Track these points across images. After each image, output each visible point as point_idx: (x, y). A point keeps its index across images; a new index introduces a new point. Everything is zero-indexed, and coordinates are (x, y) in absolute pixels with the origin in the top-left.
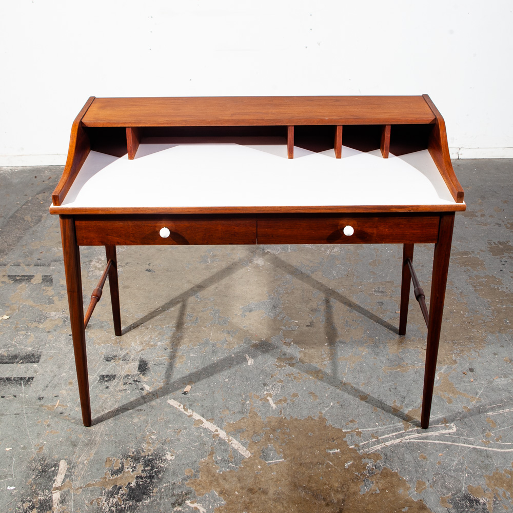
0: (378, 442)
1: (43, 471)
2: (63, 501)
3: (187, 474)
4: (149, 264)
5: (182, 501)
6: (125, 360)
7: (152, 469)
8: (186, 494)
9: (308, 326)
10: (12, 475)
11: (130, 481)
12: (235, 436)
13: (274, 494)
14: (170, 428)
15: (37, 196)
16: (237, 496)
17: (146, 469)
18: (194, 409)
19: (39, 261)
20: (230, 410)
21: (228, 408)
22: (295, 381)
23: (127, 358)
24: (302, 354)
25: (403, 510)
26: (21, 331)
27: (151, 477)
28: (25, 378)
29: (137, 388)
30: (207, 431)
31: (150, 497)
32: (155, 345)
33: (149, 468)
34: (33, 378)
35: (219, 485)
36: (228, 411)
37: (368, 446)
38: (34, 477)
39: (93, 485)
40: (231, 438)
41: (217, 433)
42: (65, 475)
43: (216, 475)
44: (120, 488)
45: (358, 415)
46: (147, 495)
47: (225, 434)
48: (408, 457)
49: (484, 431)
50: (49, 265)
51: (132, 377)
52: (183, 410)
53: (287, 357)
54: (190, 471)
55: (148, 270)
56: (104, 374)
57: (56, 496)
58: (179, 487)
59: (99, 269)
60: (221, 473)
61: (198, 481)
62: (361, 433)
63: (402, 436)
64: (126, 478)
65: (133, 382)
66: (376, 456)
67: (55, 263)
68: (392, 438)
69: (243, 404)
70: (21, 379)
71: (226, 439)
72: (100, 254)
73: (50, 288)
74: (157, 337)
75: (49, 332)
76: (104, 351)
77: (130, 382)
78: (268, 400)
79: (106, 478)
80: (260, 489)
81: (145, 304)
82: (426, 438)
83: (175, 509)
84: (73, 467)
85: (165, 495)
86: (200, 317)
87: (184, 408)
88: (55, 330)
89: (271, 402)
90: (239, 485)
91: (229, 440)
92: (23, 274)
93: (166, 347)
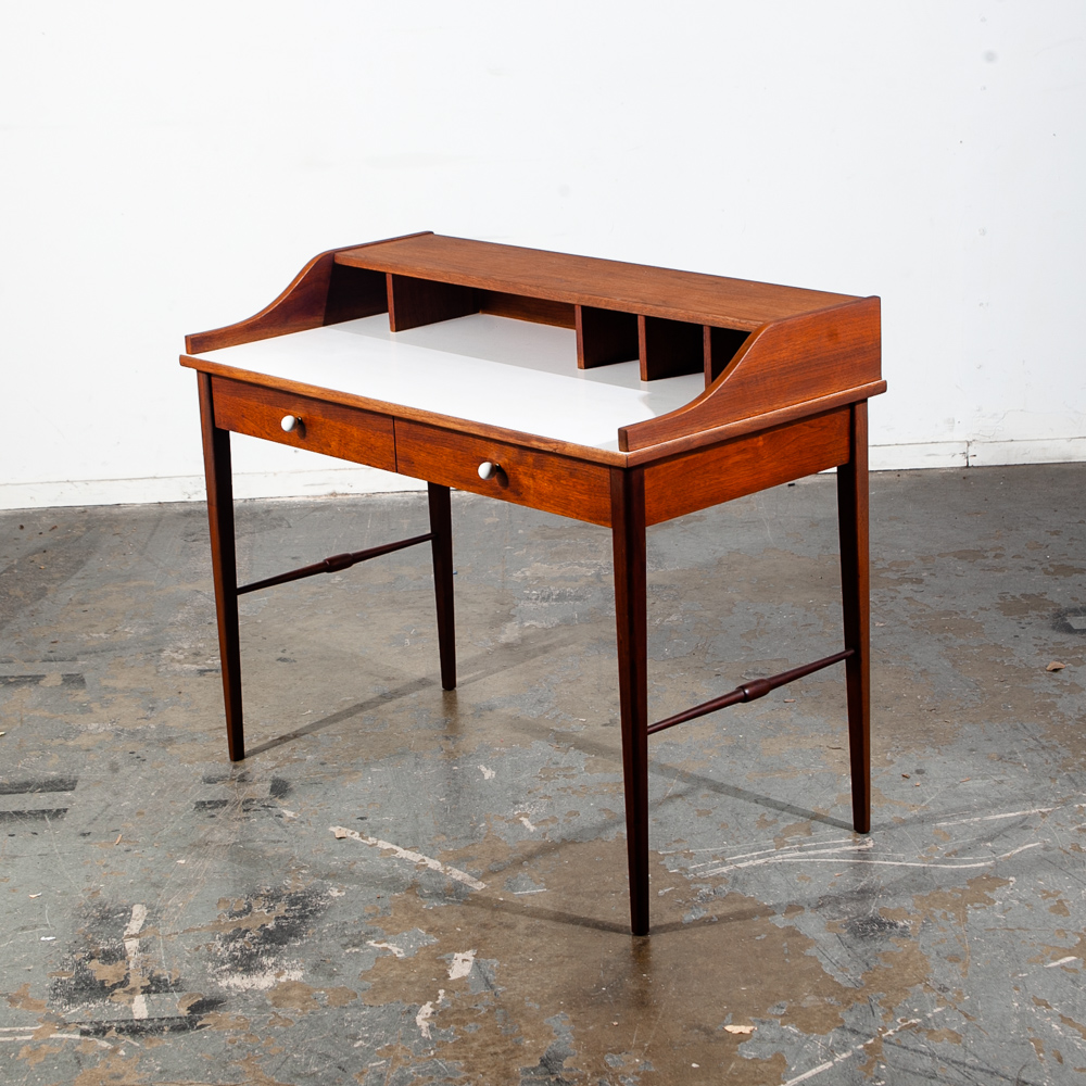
0: (724, 864)
1: (103, 918)
2: (144, 949)
3: (368, 911)
4: (284, 651)
5: (361, 941)
6: (244, 781)
7: (304, 908)
8: (367, 934)
9: (605, 725)
10: (46, 925)
11: (265, 922)
12: (457, 866)
13: (527, 928)
14: (335, 860)
15: (31, 558)
16: (460, 933)
17: (293, 908)
18: (380, 836)
19: (51, 655)
20: (448, 836)
21: (444, 834)
22: (574, 796)
23: (248, 777)
24: (590, 761)
25: (758, 938)
26: (31, 751)
27: (303, 917)
28: (50, 811)
29: (270, 814)
30: (405, 862)
31: (302, 939)
32: (300, 760)
33: (298, 907)
34: (65, 810)
35: (426, 922)
36: (444, 837)
37: (704, 869)
38: (87, 925)
39: (198, 929)
40: (449, 868)
41: (423, 863)
42: (145, 921)
43: (422, 910)
44: (247, 931)
45: (692, 834)
46: (296, 936)
47: (439, 863)
48: (775, 879)
49: (925, 845)
50: (74, 659)
51: (258, 802)
52: (360, 839)
53: (561, 766)
54: (375, 908)
55: (282, 660)
56: (204, 800)
57: (131, 945)
58: (355, 926)
59: (179, 661)
60: (431, 908)
61: (389, 919)
62: (693, 854)
63: (769, 855)
64: (257, 919)
65: (262, 808)
66: (719, 879)
67: (85, 657)
68: (752, 858)
69: (473, 828)
70: (44, 812)
71: (441, 870)
72: (179, 640)
73: (81, 692)
74: (304, 748)
75: (88, 750)
76: (203, 771)
77: (256, 807)
78: (521, 821)
79: (220, 921)
80: (501, 924)
82: (815, 857)
83: (348, 951)
84: (158, 912)
85: (329, 935)
86: (390, 720)
87: (361, 836)
88: (100, 748)
89: (526, 822)
90: (463, 921)
91: (445, 870)
92: (21, 673)
93: (322, 760)
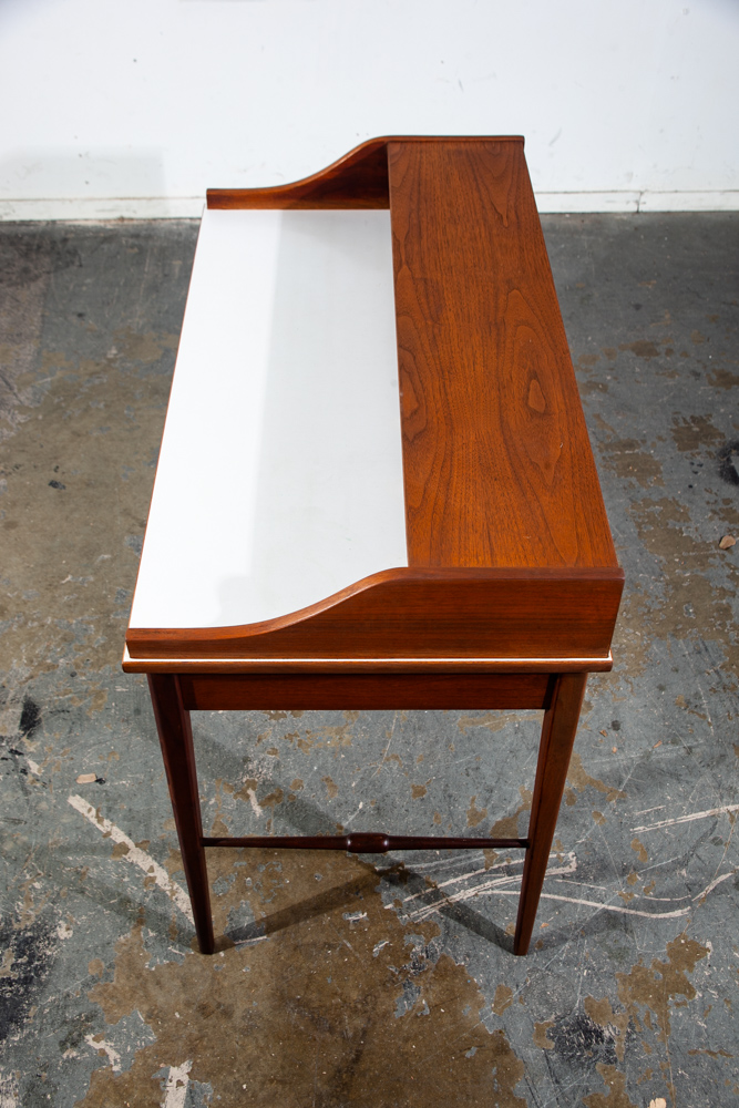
0: (436, 896)
3: (93, 972)
4: (56, 470)
5: (80, 1035)
8: (87, 1019)
13: (244, 1018)
14: (69, 863)
16: (178, 1022)
17: (20, 961)
18: (114, 817)
22: (299, 752)
23: (2, 696)
25: (468, 1054)
27: (27, 981)
29: (15, 770)
30: (134, 871)
31: (22, 1028)
32: (53, 667)
33: (25, 959)
35: (147, 996)
37: (418, 904)
40: (176, 886)
41: (151, 875)
43: (144, 973)
46: (16, 1022)
47: (167, 876)
49: (625, 871)
51: (8, 742)
52: (94, 820)
54: (99, 965)
55: (54, 484)
58: (76, 1004)
60: (153, 969)
61: (111, 989)
62: (407, 873)
63: (479, 880)
65: (9, 755)
66: (430, 928)
68: (461, 886)
69: (204, 807)
71: (168, 889)
74: (58, 645)
77: (3, 754)
78: (248, 797)
80: (219, 1005)
81: (42, 566)
83: (65, 1056)
85: (50, 1021)
87: (97, 816)
89: (251, 800)
90: (182, 996)
91: (172, 891)
93: (74, 669)
